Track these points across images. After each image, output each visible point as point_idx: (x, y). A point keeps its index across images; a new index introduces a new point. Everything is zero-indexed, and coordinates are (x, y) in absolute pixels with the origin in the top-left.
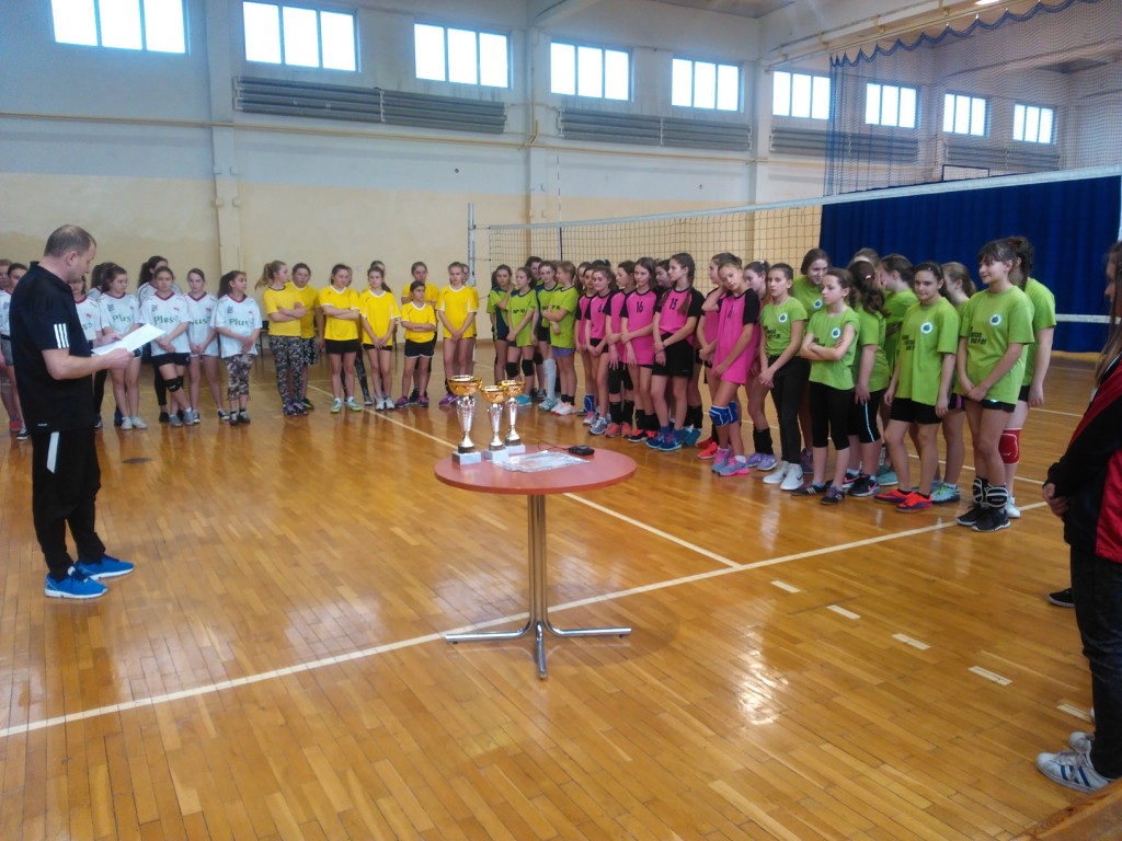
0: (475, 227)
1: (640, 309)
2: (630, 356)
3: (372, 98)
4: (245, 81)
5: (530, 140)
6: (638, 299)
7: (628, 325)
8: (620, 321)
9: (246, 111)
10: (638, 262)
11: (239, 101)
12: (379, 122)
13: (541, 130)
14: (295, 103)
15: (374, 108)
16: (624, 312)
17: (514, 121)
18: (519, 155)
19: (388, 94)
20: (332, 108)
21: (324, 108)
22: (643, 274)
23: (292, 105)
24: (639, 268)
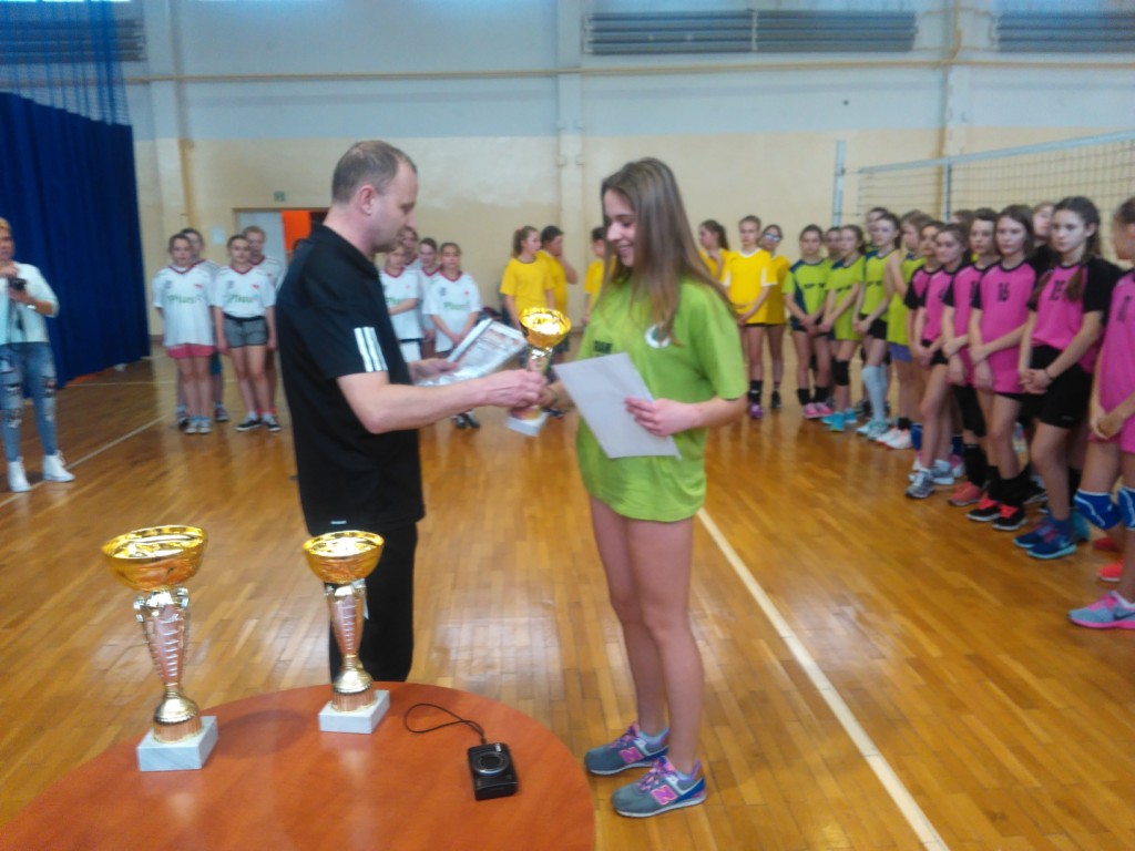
0: (843, 172)
1: (1004, 295)
2: (983, 374)
3: (743, 22)
4: (598, 18)
5: (950, 56)
6: (1003, 278)
7: (982, 325)
8: (968, 317)
9: (597, 53)
10: (1004, 213)
11: (590, 42)
12: (747, 50)
13: (966, 41)
14: (651, 38)
15: (743, 34)
16: (977, 302)
17: (929, 34)
18: (934, 77)
19: (763, 15)
20: (696, 40)
21: (683, 40)
22: (1015, 231)
23: (646, 41)
24: (1009, 223)
